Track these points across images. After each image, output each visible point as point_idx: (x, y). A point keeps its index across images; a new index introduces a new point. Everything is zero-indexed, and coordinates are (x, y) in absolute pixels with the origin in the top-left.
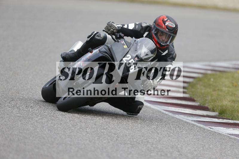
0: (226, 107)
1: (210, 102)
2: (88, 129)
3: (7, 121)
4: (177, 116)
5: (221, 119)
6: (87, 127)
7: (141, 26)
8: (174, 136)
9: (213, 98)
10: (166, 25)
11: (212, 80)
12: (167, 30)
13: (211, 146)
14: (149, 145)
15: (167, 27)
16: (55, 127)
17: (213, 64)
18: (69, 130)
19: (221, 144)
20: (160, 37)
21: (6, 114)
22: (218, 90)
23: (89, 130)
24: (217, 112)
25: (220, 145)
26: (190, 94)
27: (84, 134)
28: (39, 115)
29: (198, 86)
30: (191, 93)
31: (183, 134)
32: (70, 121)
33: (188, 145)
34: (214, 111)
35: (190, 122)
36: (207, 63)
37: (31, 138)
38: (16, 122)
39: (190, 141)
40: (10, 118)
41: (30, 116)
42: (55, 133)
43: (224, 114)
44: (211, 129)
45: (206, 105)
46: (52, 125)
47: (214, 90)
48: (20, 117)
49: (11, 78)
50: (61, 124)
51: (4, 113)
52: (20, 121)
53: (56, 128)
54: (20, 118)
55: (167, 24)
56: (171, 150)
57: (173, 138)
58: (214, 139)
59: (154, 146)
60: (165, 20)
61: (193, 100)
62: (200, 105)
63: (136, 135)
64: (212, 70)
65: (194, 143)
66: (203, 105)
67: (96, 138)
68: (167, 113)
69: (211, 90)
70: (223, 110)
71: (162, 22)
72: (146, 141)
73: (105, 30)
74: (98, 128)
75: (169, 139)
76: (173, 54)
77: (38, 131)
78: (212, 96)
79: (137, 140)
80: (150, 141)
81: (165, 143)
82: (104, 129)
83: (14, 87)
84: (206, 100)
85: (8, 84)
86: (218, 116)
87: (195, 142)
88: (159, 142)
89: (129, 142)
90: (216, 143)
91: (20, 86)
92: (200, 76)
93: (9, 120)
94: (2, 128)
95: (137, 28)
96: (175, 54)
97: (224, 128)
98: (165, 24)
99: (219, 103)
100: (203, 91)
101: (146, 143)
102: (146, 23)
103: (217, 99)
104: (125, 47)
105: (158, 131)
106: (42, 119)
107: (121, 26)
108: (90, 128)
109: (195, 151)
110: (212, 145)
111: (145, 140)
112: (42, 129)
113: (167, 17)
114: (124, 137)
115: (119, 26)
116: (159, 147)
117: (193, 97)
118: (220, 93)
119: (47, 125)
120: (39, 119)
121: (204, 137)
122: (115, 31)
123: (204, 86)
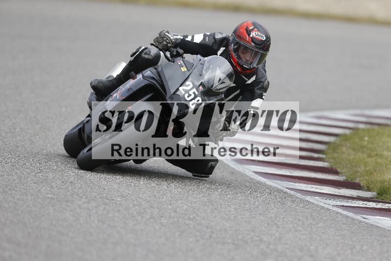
0: (389, 182)
1: (363, 176)
2: (164, 220)
3: (31, 206)
4: (309, 198)
5: (381, 204)
6: (162, 217)
7: (214, 38)
8: (303, 230)
9: (367, 169)
10: (251, 36)
11: (366, 138)
12: (253, 44)
13: (365, 248)
14: (263, 246)
15: (253, 39)
16: (110, 215)
17: (368, 112)
18: (133, 221)
19: (381, 245)
20: (242, 56)
21: (29, 195)
22: (377, 155)
23: (166, 221)
24: (374, 191)
25: (379, 246)
26: (330, 163)
27: (157, 228)
28: (84, 197)
29: (344, 149)
30: (331, 160)
31: (319, 227)
32: (134, 206)
33: (327, 245)
34: (369, 189)
35: (330, 207)
36: (358, 112)
37: (70, 234)
38: (47, 208)
39: (330, 239)
40: (35, 201)
41: (69, 197)
42: (109, 225)
43: (385, 196)
44: (365, 220)
45: (357, 181)
46: (105, 212)
47: (370, 156)
48: (53, 199)
49: (37, 135)
50: (119, 211)
51: (27, 193)
52: (53, 206)
53: (110, 217)
54: (52, 201)
55: (253, 34)
56: (299, 254)
57: (303, 235)
58: (370, 235)
59: (272, 247)
60: (251, 28)
61: (336, 173)
62: (346, 180)
63: (241, 229)
64: (366, 123)
65: (337, 243)
66: (352, 180)
67: (177, 234)
68: (292, 193)
69: (365, 155)
70: (384, 189)
71: (245, 32)
72: (258, 239)
73: (154, 43)
74: (180, 217)
75: (296, 237)
76: (263, 82)
77: (82, 222)
78: (366, 164)
79: (244, 237)
80: (265, 239)
81: (289, 242)
82: (189, 219)
83: (43, 149)
84: (357, 172)
85: (33, 146)
86: (377, 198)
87: (338, 241)
88: (280, 240)
89: (230, 241)
90: (372, 243)
91: (53, 148)
92: (347, 132)
93: (35, 204)
94: (24, 218)
95: (207, 40)
96: (266, 82)
97: (387, 218)
98: (249, 35)
99: (377, 177)
100: (352, 157)
101: (258, 243)
102: (222, 34)
103: (375, 170)
104: (184, 69)
105: (278, 223)
106: (88, 202)
107: (182, 38)
108: (167, 218)
109: (338, 255)
110: (367, 245)
111: (257, 237)
112: (88, 219)
113: (253, 24)
114: (222, 232)
115: (178, 37)
116: (280, 248)
117: (334, 167)
118: (380, 160)
119: (97, 213)
120: (84, 203)
121: (353, 233)
122: (169, 45)
123: (354, 149)
